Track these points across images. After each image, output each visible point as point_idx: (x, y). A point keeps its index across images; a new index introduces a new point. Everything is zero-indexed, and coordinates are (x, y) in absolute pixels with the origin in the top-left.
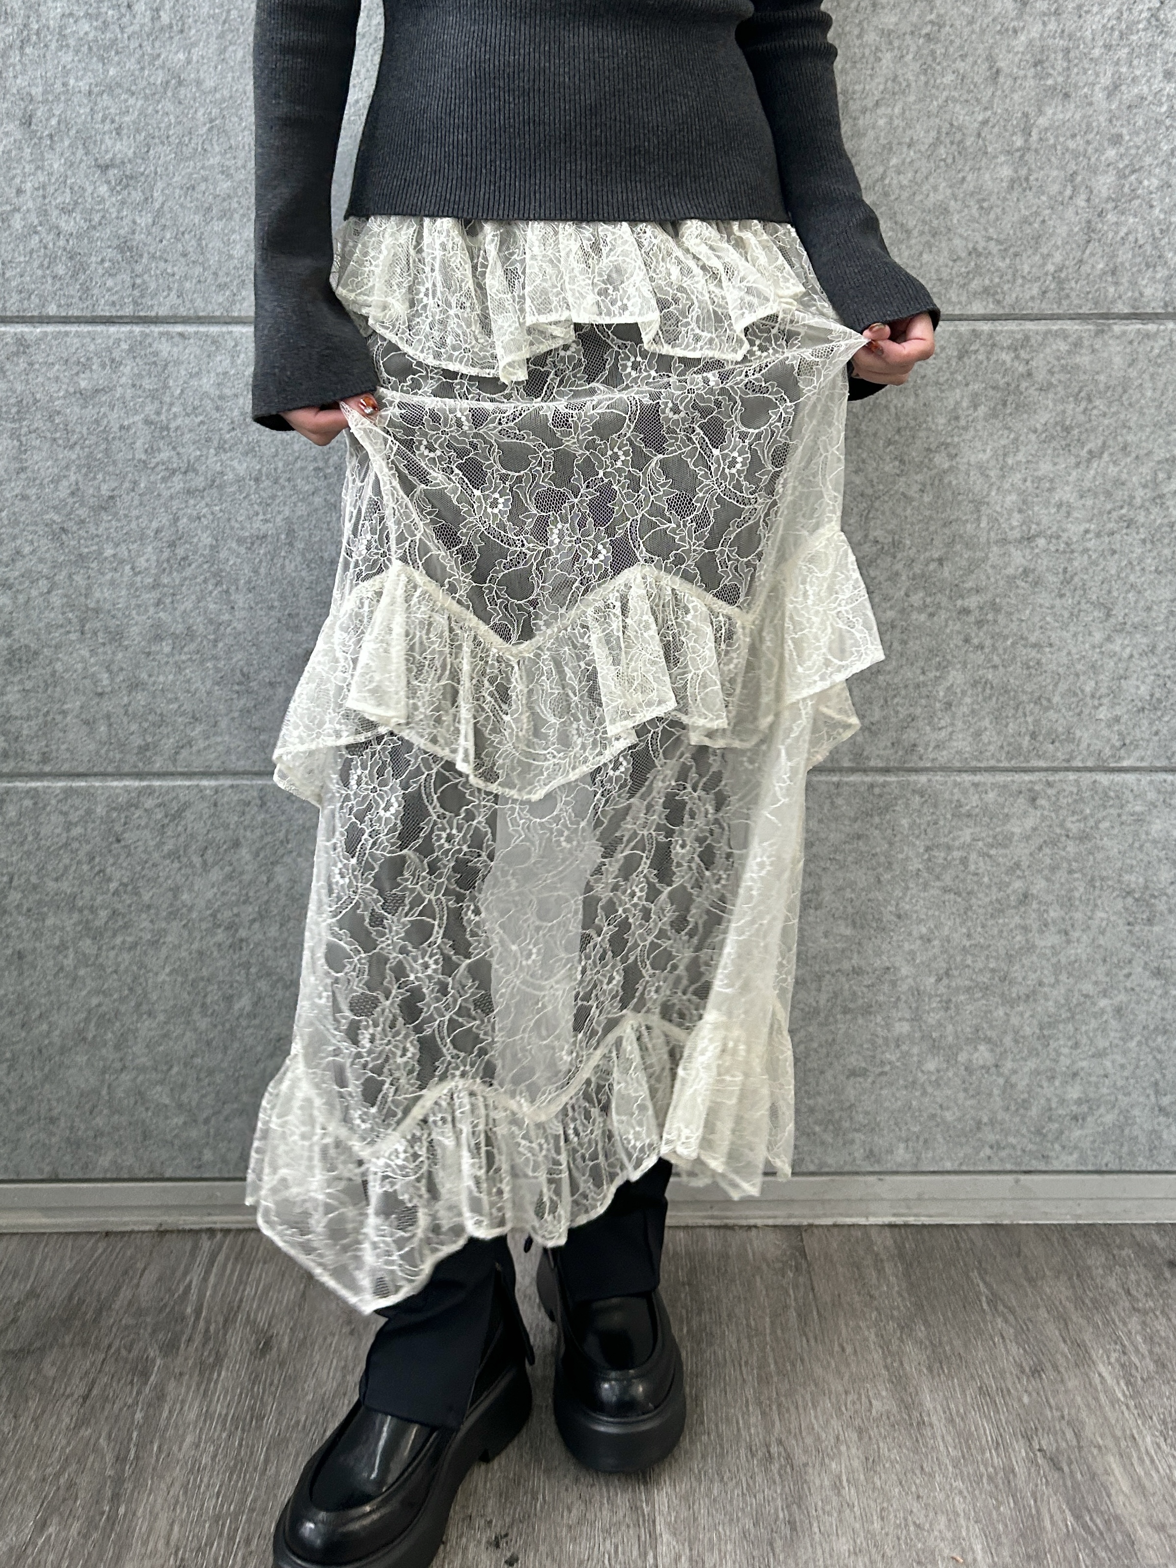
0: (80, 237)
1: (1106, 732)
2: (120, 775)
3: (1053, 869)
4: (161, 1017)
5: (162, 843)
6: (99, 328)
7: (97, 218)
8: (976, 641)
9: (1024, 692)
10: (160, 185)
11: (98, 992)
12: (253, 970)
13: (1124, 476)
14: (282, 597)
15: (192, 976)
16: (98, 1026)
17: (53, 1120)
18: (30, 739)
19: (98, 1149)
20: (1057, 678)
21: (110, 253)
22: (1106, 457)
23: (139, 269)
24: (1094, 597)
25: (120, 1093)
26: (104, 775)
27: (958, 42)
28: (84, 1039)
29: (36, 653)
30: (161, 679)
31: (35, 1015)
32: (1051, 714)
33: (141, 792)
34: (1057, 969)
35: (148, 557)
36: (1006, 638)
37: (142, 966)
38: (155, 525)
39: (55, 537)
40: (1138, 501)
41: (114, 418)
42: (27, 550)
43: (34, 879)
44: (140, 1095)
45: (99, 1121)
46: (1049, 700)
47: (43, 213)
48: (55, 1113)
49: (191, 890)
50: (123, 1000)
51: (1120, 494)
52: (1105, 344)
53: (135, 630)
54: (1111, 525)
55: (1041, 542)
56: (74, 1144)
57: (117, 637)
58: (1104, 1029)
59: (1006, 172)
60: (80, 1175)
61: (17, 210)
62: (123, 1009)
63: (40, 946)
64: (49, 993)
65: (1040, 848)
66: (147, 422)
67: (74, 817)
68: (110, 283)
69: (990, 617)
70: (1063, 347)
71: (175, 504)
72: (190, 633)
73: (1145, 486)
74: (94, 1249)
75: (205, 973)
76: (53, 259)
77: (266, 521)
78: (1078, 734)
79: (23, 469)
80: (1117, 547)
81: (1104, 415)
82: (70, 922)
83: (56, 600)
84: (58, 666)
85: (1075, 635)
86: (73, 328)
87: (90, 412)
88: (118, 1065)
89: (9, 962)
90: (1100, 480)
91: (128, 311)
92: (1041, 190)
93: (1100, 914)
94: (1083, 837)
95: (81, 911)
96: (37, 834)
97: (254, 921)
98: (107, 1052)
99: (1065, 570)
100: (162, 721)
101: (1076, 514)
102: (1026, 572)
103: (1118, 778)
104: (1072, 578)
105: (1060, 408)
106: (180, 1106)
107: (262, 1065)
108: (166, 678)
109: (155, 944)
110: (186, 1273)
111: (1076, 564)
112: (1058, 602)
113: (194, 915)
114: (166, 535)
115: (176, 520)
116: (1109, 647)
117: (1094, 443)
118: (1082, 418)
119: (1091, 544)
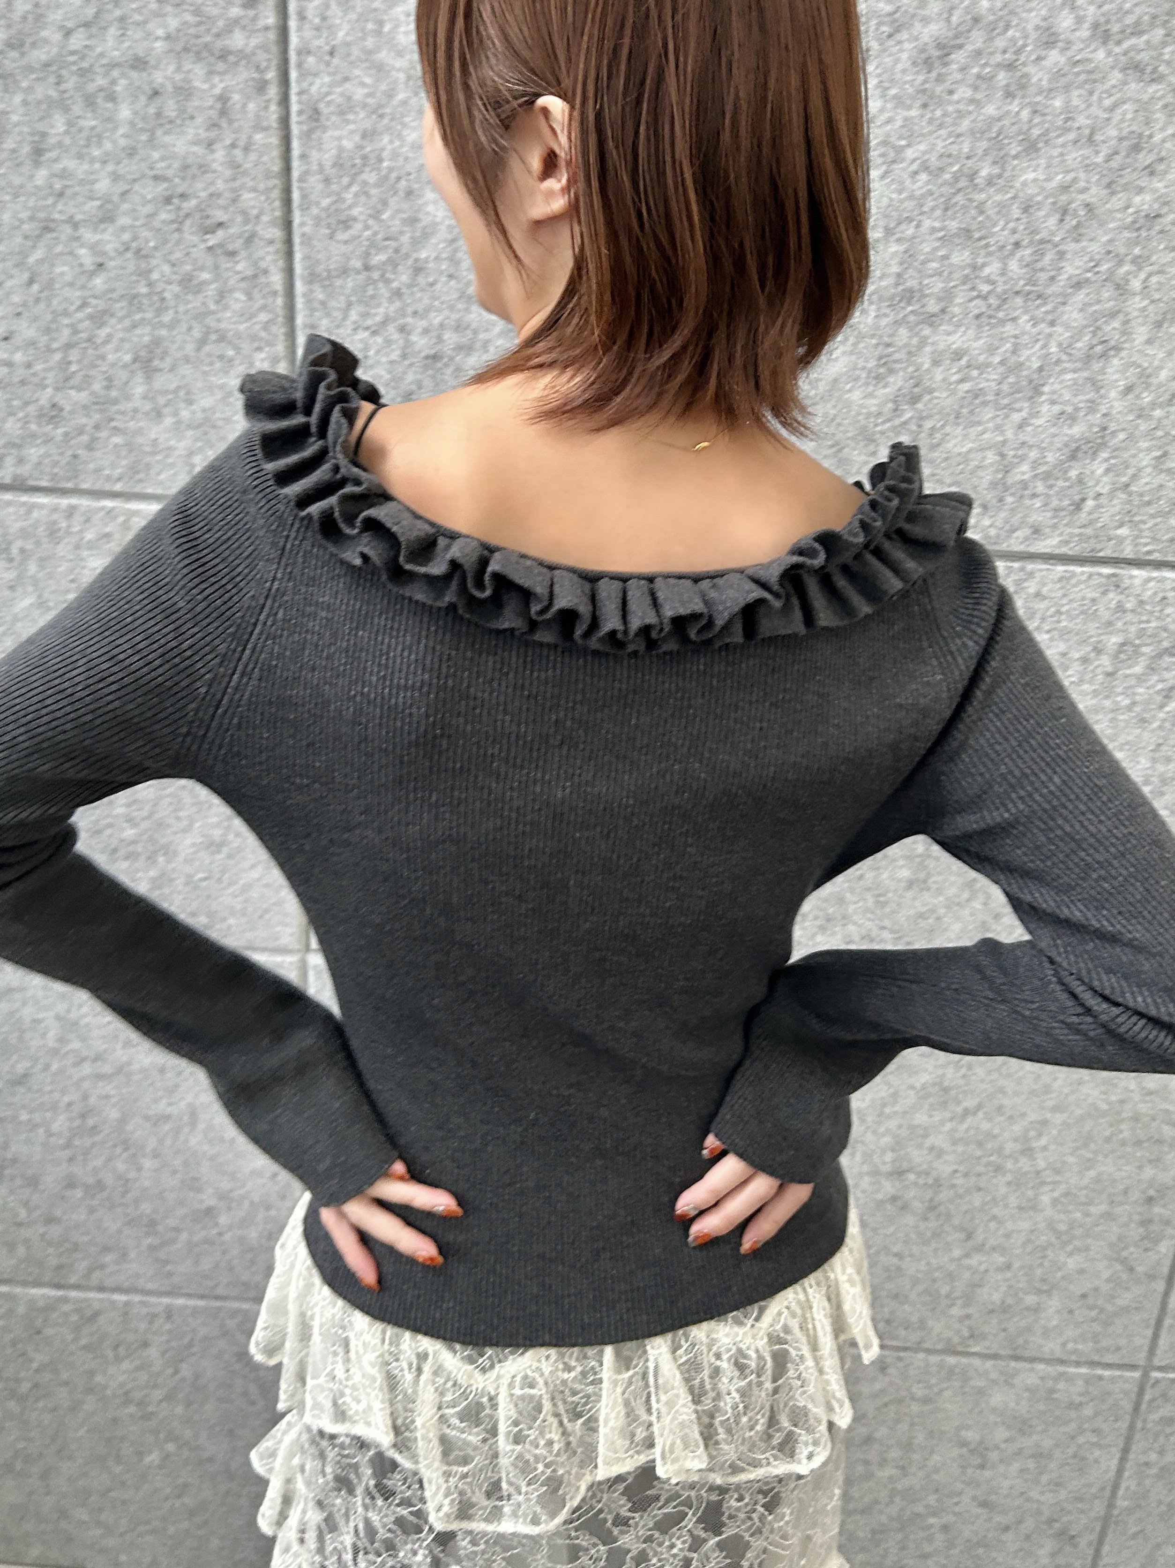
1: (957, 1326)
2: (39, 1285)
3: (898, 1421)
4: (80, 1461)
5: (76, 1339)
11: (24, 1439)
12: (162, 1436)
13: (996, 1131)
14: (186, 1164)
15: (106, 1435)
16: (24, 1462)
20: (915, 1281)
22: (980, 1114)
24: (957, 1222)
25: (45, 1510)
26: (25, 1284)
30: (74, 1217)
33: (59, 1299)
34: (893, 1493)
35: (60, 1123)
37: (62, 1424)
38: (66, 1099)
40: (1008, 1152)
41: (27, 1013)
44: (63, 1514)
45: (28, 1527)
46: (906, 1297)
49: (104, 1374)
50: (45, 1446)
51: (991, 1145)
54: (980, 1169)
55: (912, 1177)
57: (33, 1182)
58: (930, 1539)
59: (905, 873)
62: (47, 1452)
65: (886, 1405)
66: (58, 1018)
71: (86, 1085)
72: (100, 1185)
73: (1016, 1140)
75: (118, 1434)
77: (170, 1104)
78: (930, 1323)
80: (982, 1185)
81: (982, 1081)
85: (936, 1250)
88: (42, 1490)
90: (972, 1132)
92: (939, 892)
93: (936, 1458)
94: (926, 1400)
97: (161, 1401)
98: (33, 1481)
99: (931, 1200)
100: (76, 1247)
101: (947, 1157)
102: (894, 1199)
103: (964, 1360)
104: (937, 1206)
106: (98, 1523)
107: (169, 1503)
108: (81, 1215)
109: (73, 1409)
111: (942, 1196)
112: (922, 1226)
113: (109, 1392)
114: (77, 1108)
115: (86, 1097)
116: (966, 1262)
117: (970, 1103)
118: (962, 1082)
119: (959, 1181)
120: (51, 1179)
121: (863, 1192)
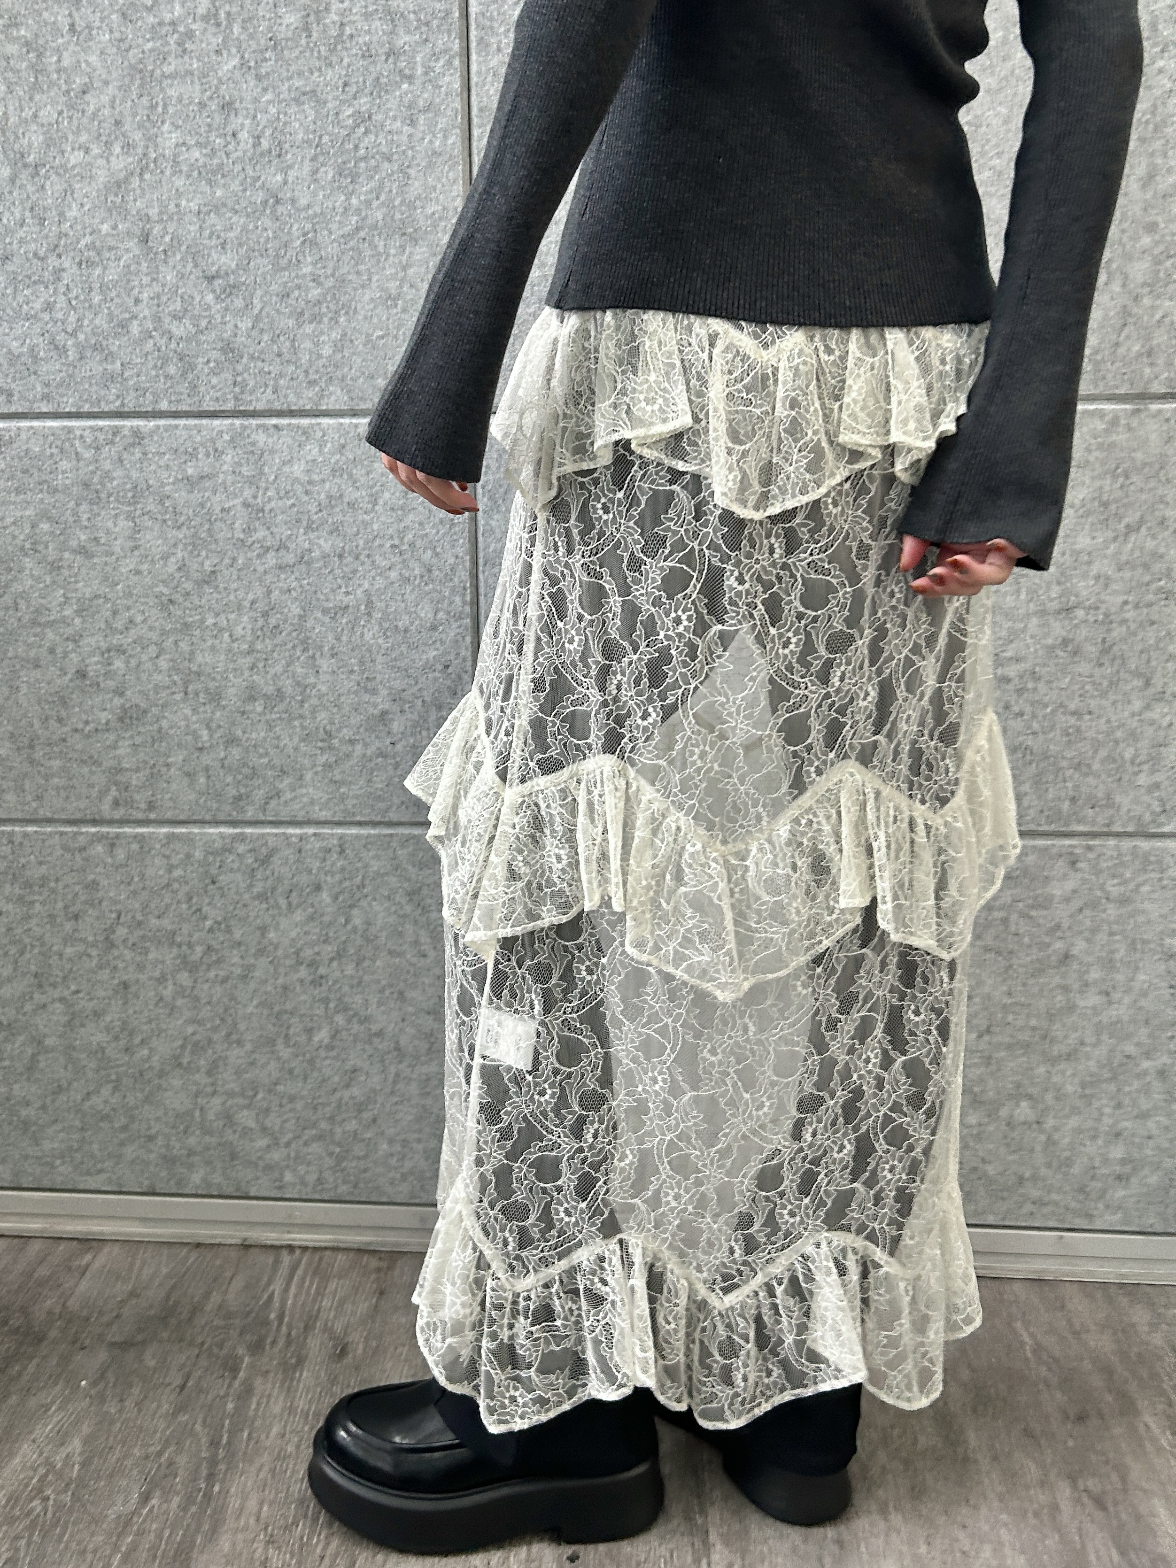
0: (188, 340)
1: (1146, 798)
2: (216, 823)
3: (1095, 931)
4: (249, 1047)
5: (251, 886)
6: (204, 422)
7: (203, 323)
8: (1016, 709)
9: (1063, 758)
10: (259, 293)
11: (194, 1021)
12: (332, 1005)
13: (1162, 550)
14: (361, 663)
15: (277, 1008)
16: (193, 1052)
17: (151, 1139)
18: (139, 789)
19: (191, 1167)
20: (1097, 746)
21: (215, 354)
22: (1143, 530)
23: (240, 368)
24: (1133, 666)
25: (211, 1116)
26: (202, 822)
27: (994, 141)
28: (180, 1065)
29: (145, 712)
30: (254, 735)
31: (137, 1041)
32: (1090, 780)
33: (235, 838)
34: (1099, 1029)
35: (244, 626)
36: (1046, 706)
37: (232, 998)
38: (251, 597)
39: (164, 608)
41: (217, 501)
42: (139, 619)
43: (139, 917)
44: (228, 1117)
45: (192, 1141)
46: (1089, 766)
47: (157, 319)
48: (153, 1131)
49: (277, 929)
50: (215, 1029)
51: (1158, 567)
52: (1141, 424)
53: (232, 691)
54: (1150, 597)
55: (1080, 613)
56: (169, 1161)
57: (215, 697)
58: (1146, 1090)
60: (174, 1191)
61: (135, 317)
62: (215, 1037)
63: (143, 977)
64: (150, 1021)
65: (1081, 910)
66: (246, 505)
67: (175, 860)
68: (214, 381)
69: (1030, 685)
70: (1100, 426)
71: (269, 578)
72: (280, 694)
74: (187, 1258)
75: (289, 1006)
76: (166, 361)
77: (348, 593)
78: (1118, 799)
79: (136, 547)
80: (1155, 617)
81: (1141, 490)
82: (169, 956)
83: (163, 663)
84: (164, 723)
85: (1114, 703)
86: (182, 422)
87: (196, 496)
88: (209, 1089)
89: (116, 992)
90: (1137, 553)
91: (230, 406)
93: (1142, 977)
94: (1124, 901)
95: (180, 946)
96: (142, 876)
97: (332, 960)
98: (201, 1078)
99: (1104, 640)
100: (254, 773)
101: (1114, 587)
102: (1065, 642)
103: (1159, 844)
104: (1111, 647)
105: (1098, 484)
106: (264, 1129)
107: (338, 1095)
108: (259, 734)
109: (244, 978)
110: (269, 1284)
111: (1115, 634)
112: (1097, 672)
113: (280, 952)
114: (261, 606)
115: (269, 592)
116: (1148, 715)
117: (1132, 518)
118: (1120, 493)
119: (1130, 615)
120: (232, 695)
121: (1032, 637)
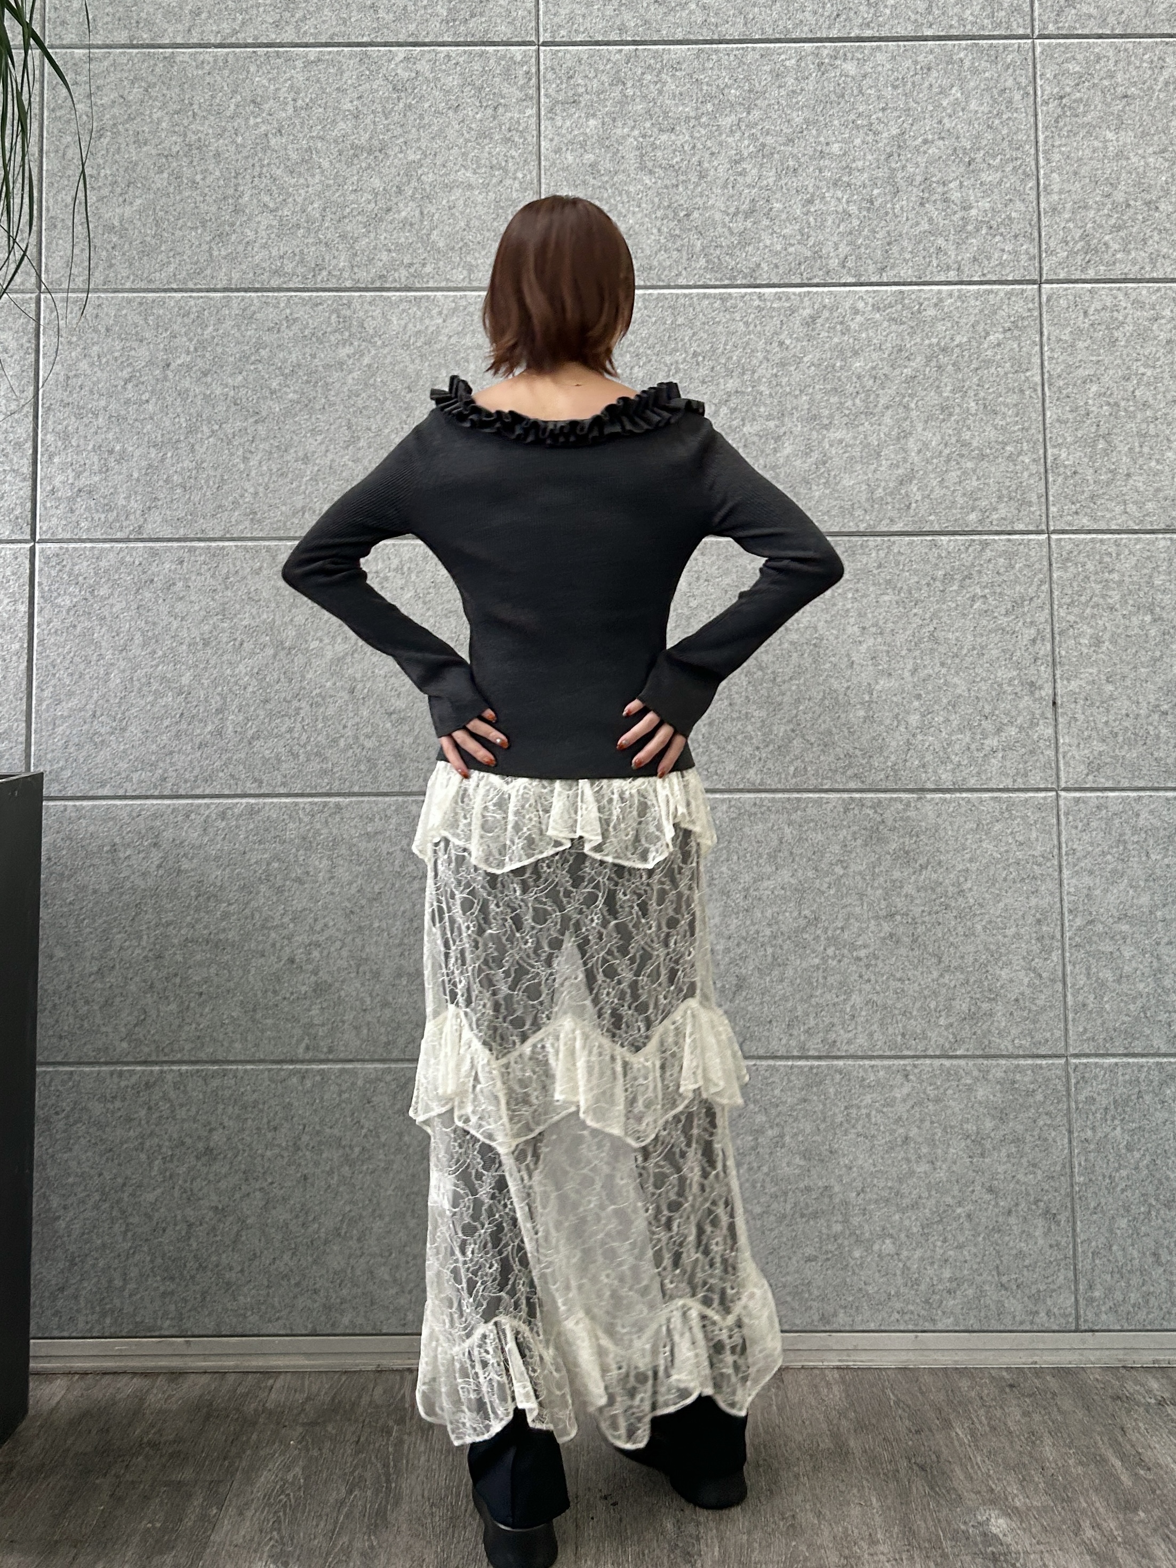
0: (374, 750)
2: (373, 1061)
5: (394, 1104)
6: (380, 799)
7: (384, 740)
10: (418, 722)
11: (351, 1202)
16: (349, 1225)
17: (316, 1292)
18: (323, 1038)
19: (342, 1313)
21: (389, 758)
23: (404, 766)
25: (358, 1273)
26: (363, 1061)
28: (339, 1235)
29: (330, 985)
31: (311, 1218)
33: (384, 1071)
37: (378, 1185)
39: (347, 916)
41: (385, 848)
42: (331, 923)
43: (318, 1128)
44: (371, 1275)
45: (345, 1292)
47: (356, 738)
48: (317, 1286)
50: (364, 1208)
53: (387, 971)
54: (936, 909)
55: (899, 918)
56: (327, 1308)
57: (376, 975)
60: (329, 1332)
61: (342, 736)
62: (364, 1213)
63: (318, 1171)
64: (321, 1203)
66: (402, 850)
67: (344, 1088)
68: (388, 774)
71: (414, 896)
74: (340, 1379)
76: (359, 762)
79: (333, 878)
82: (336, 1155)
83: (345, 953)
84: (343, 993)
86: (366, 799)
87: (371, 845)
88: (358, 1252)
89: (299, 1182)
91: (397, 789)
95: (344, 1147)
96: (322, 1099)
98: (353, 1243)
99: (913, 935)
101: (915, 901)
102: (891, 936)
109: (386, 1170)
115: (414, 905)
120: (387, 974)
